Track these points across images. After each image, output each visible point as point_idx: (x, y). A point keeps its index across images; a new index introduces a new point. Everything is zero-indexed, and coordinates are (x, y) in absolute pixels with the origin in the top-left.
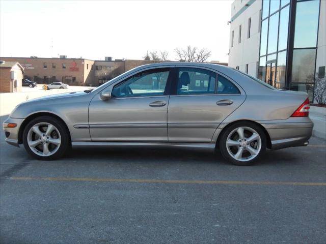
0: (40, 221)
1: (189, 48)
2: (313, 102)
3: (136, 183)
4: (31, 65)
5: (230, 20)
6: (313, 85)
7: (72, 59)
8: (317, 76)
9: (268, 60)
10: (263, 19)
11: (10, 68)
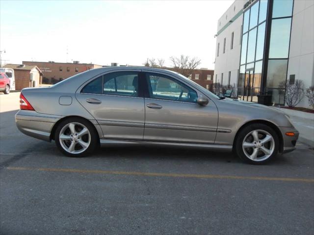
0: (22, 210)
1: (182, 57)
2: (284, 105)
3: (118, 175)
4: (49, 68)
5: (216, 34)
6: (284, 90)
7: (83, 64)
8: (288, 83)
9: (247, 68)
10: (244, 33)
11: (30, 71)
